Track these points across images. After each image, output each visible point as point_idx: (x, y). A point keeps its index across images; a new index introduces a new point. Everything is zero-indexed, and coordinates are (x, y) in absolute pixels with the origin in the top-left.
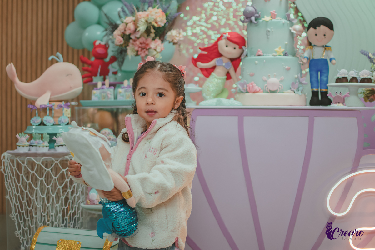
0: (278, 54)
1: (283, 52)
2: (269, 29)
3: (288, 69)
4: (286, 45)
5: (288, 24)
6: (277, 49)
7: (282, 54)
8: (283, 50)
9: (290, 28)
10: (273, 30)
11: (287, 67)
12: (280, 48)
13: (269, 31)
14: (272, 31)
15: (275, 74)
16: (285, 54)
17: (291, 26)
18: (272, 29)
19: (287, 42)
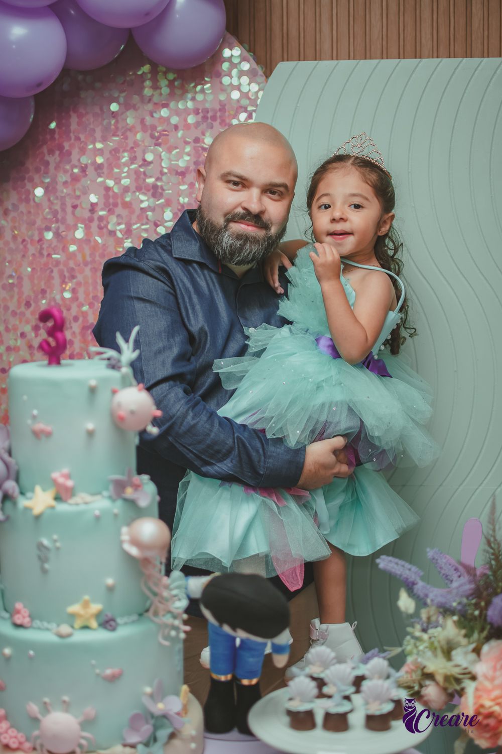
0: (78, 624)
1: (98, 616)
2: (46, 542)
3: (113, 679)
4: (111, 589)
5: (116, 516)
6: (75, 608)
7: (94, 624)
8: (95, 607)
9: (125, 530)
10: (58, 544)
11: (109, 672)
12: (86, 605)
13: (46, 548)
14: (58, 549)
15: (66, 698)
16: (108, 623)
17: (129, 523)
18: (55, 541)
19: (110, 581)
